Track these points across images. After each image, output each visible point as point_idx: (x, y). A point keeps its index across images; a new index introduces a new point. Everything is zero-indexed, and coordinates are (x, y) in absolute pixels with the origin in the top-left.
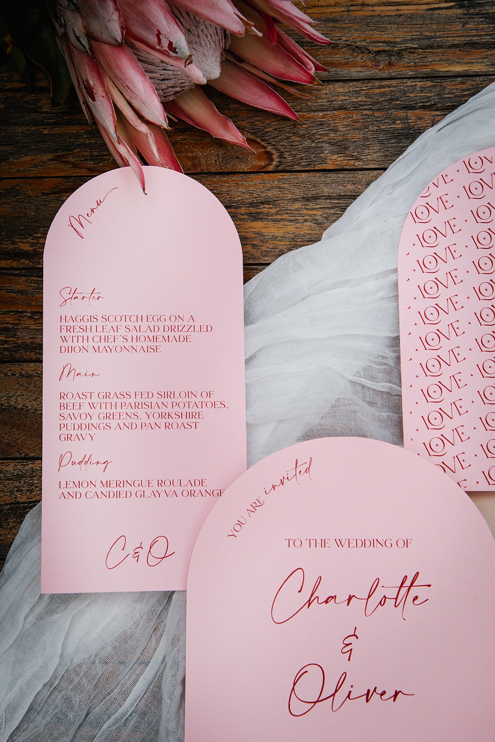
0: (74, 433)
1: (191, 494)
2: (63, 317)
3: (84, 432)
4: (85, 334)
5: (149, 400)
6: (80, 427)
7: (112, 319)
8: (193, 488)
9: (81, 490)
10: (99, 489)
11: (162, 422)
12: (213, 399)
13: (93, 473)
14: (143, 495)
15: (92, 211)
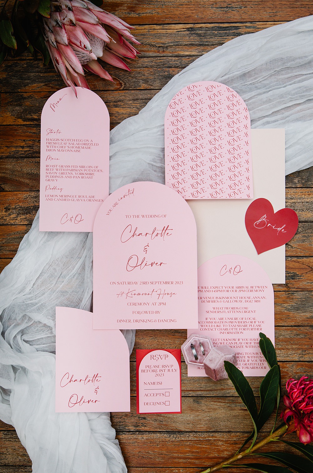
0: (51, 179)
1: (90, 200)
2: (48, 139)
3: (54, 179)
4: (55, 145)
5: (76, 169)
6: (53, 177)
7: (64, 140)
8: (90, 199)
9: (53, 198)
10: (59, 198)
11: (80, 176)
12: (98, 169)
13: (57, 192)
14: (74, 200)
15: (58, 102)
